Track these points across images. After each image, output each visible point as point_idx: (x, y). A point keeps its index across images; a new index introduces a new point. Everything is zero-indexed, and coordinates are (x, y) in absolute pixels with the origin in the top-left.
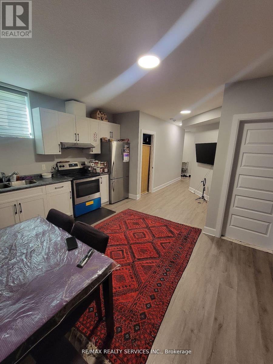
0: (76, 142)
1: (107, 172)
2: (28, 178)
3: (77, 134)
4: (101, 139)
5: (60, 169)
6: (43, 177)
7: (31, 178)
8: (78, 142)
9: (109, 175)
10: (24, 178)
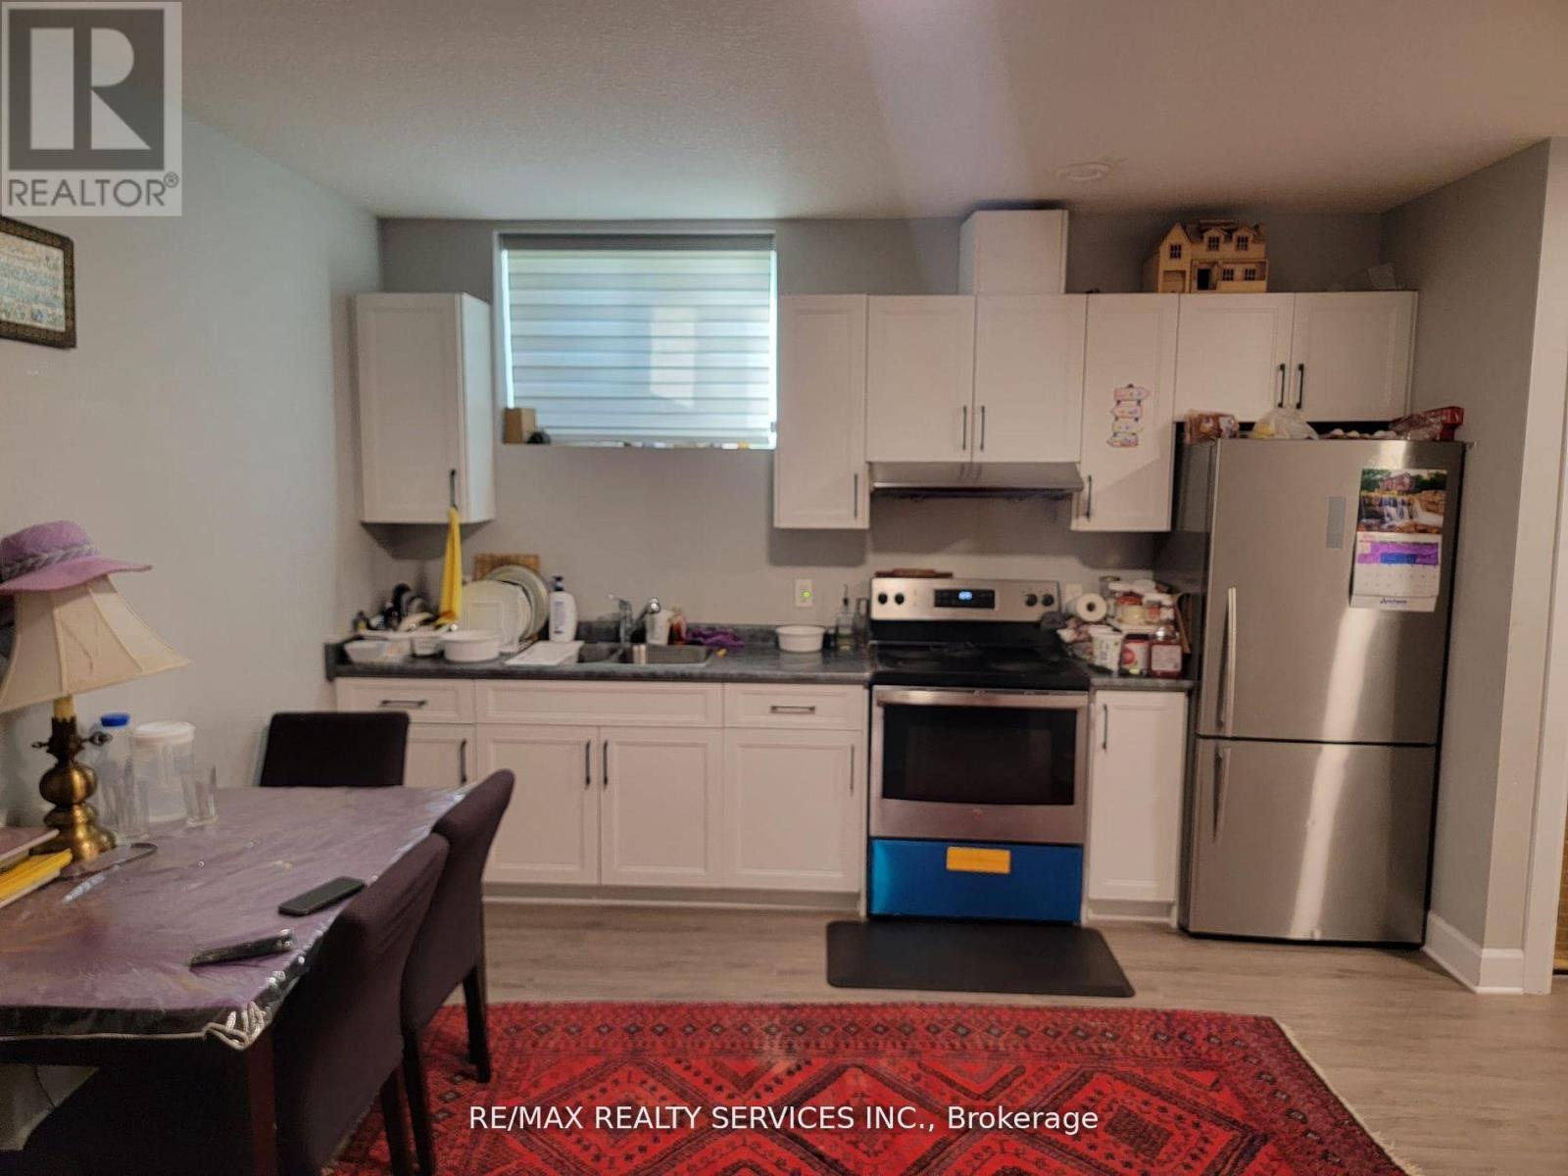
0: (963, 457)
1: (1170, 668)
2: (719, 637)
3: (978, 405)
4: (1180, 427)
5: (879, 613)
6: (783, 645)
7: (736, 638)
8: (979, 457)
9: (1193, 695)
10: (701, 635)
